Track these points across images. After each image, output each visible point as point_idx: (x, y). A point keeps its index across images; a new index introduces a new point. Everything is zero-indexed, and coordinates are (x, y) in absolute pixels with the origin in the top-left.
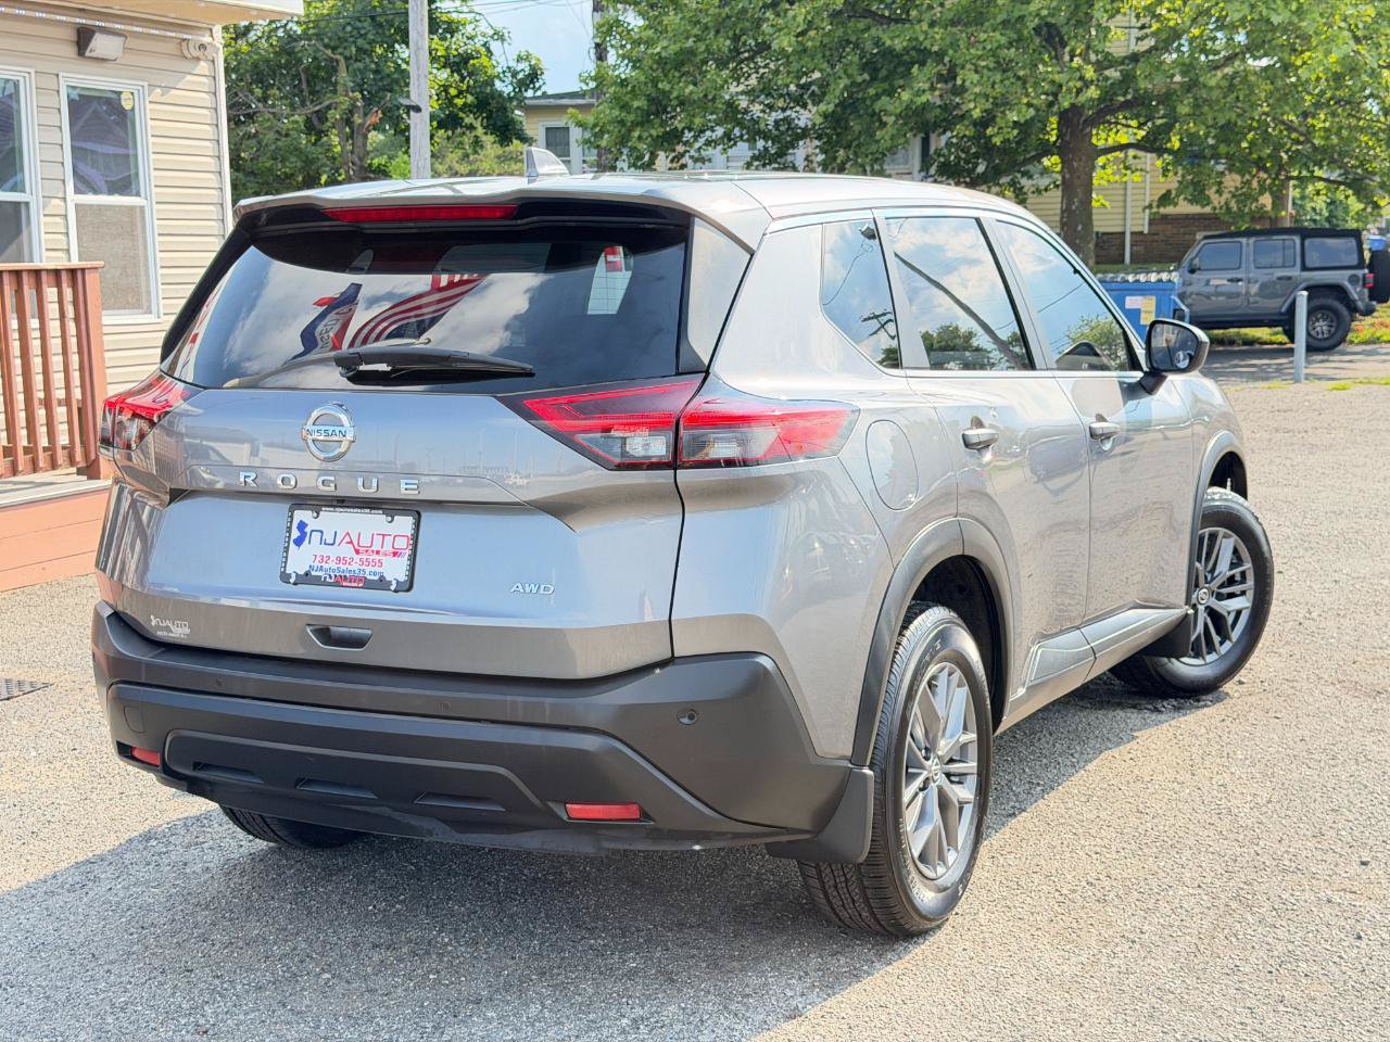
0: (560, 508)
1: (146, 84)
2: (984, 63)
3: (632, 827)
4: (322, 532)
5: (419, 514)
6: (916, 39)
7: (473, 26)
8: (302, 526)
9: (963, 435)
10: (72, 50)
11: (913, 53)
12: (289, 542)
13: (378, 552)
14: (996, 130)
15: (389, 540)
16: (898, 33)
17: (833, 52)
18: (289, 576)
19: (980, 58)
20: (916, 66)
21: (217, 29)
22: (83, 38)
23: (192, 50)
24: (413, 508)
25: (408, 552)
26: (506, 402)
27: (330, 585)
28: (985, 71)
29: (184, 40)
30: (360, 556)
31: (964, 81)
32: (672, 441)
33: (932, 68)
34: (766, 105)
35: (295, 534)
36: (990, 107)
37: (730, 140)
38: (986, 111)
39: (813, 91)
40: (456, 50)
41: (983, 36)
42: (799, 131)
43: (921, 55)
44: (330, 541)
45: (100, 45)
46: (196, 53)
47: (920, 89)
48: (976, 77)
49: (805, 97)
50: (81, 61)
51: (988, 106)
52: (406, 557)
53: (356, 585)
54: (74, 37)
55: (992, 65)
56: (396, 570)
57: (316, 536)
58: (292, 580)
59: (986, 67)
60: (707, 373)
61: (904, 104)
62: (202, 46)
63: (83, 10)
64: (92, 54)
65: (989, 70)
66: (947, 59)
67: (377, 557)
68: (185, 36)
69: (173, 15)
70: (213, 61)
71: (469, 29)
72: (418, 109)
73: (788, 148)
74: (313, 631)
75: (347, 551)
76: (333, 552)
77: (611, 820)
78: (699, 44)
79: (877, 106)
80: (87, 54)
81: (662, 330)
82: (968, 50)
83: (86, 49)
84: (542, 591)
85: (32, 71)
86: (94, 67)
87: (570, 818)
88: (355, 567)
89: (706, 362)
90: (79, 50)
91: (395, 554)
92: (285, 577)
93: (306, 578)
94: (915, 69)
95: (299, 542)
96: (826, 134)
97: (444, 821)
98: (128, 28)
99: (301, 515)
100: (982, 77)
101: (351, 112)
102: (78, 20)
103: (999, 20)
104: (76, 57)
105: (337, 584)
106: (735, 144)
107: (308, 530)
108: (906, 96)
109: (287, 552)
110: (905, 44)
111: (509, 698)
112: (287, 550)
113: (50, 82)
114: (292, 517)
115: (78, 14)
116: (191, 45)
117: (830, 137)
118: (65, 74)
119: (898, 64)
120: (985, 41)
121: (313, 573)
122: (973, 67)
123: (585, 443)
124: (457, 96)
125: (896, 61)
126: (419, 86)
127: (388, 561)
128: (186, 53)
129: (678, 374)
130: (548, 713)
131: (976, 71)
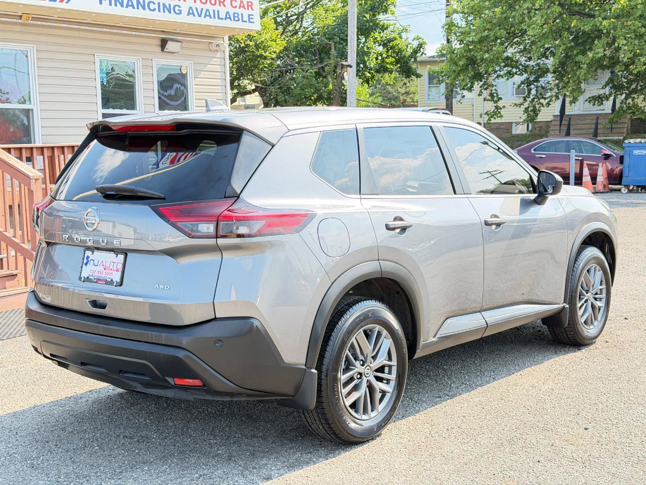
0: (174, 253)
1: (192, 62)
2: (629, 36)
3: (199, 389)
4: (94, 260)
5: (126, 254)
6: (596, 25)
7: (393, 26)
8: (88, 257)
9: (386, 225)
10: (159, 49)
11: (596, 33)
12: (83, 264)
13: (111, 269)
14: (635, 67)
15: (115, 264)
16: (586, 23)
17: (557, 33)
18: (81, 278)
19: (628, 33)
20: (597, 40)
21: (226, 38)
22: (164, 43)
23: (214, 47)
24: (125, 252)
25: (121, 270)
26: (153, 209)
27: (94, 282)
28: (630, 39)
29: (211, 43)
30: (106, 271)
31: (619, 44)
32: (215, 226)
33: (604, 40)
34: (528, 58)
35: (85, 261)
36: (632, 56)
37: (510, 75)
38: (630, 58)
39: (552, 51)
40: (386, 37)
41: (629, 23)
42: (544, 70)
43: (598, 33)
44: (96, 264)
45: (170, 46)
46: (215, 48)
47: (599, 50)
48: (625, 42)
49: (548, 53)
50: (163, 53)
51: (631, 55)
52: (120, 272)
53: (102, 283)
54: (160, 43)
55: (633, 37)
56: (116, 277)
57: (92, 262)
58: (82, 280)
59: (630, 37)
60: (238, 197)
61: (590, 59)
62: (218, 45)
63: (164, 31)
64: (167, 50)
65: (632, 39)
66: (611, 35)
67: (111, 272)
68: (211, 41)
69: (204, 32)
70: (224, 51)
71: (392, 27)
72: (351, 67)
73: (539, 78)
74: (89, 302)
75: (101, 268)
76: (97, 269)
77: (191, 386)
78: (490, 33)
79: (577, 59)
80: (165, 50)
81: (222, 178)
82: (621, 30)
83: (164, 48)
84: (165, 288)
85: (140, 58)
86: (169, 56)
87: (175, 384)
88: (103, 275)
89: (239, 193)
90: (162, 48)
91: (117, 270)
92: (80, 278)
93: (87, 279)
94: (596, 42)
95: (86, 264)
96: (558, 71)
97: (141, 384)
98: (184, 38)
99: (88, 253)
100: (628, 42)
101: (336, 67)
102: (161, 36)
103: (637, 15)
104: (161, 52)
105: (96, 282)
106: (513, 76)
107: (89, 259)
108: (590, 55)
109: (82, 268)
110: (590, 28)
111: (150, 333)
112: (82, 267)
113: (148, 63)
114: (84, 254)
115: (161, 33)
116: (213, 45)
117: (560, 72)
118: (156, 59)
119: (589, 37)
120: (630, 25)
121: (90, 277)
122: (624, 38)
123: (181, 226)
124: (386, 58)
125: (588, 36)
126: (351, 56)
127: (115, 273)
128: (211, 49)
129: (225, 197)
130: (163, 339)
131: (625, 39)
